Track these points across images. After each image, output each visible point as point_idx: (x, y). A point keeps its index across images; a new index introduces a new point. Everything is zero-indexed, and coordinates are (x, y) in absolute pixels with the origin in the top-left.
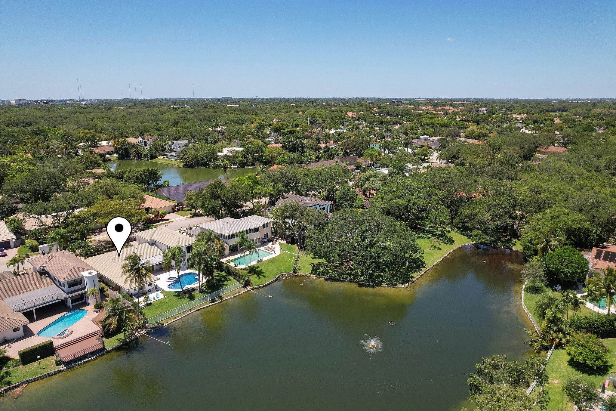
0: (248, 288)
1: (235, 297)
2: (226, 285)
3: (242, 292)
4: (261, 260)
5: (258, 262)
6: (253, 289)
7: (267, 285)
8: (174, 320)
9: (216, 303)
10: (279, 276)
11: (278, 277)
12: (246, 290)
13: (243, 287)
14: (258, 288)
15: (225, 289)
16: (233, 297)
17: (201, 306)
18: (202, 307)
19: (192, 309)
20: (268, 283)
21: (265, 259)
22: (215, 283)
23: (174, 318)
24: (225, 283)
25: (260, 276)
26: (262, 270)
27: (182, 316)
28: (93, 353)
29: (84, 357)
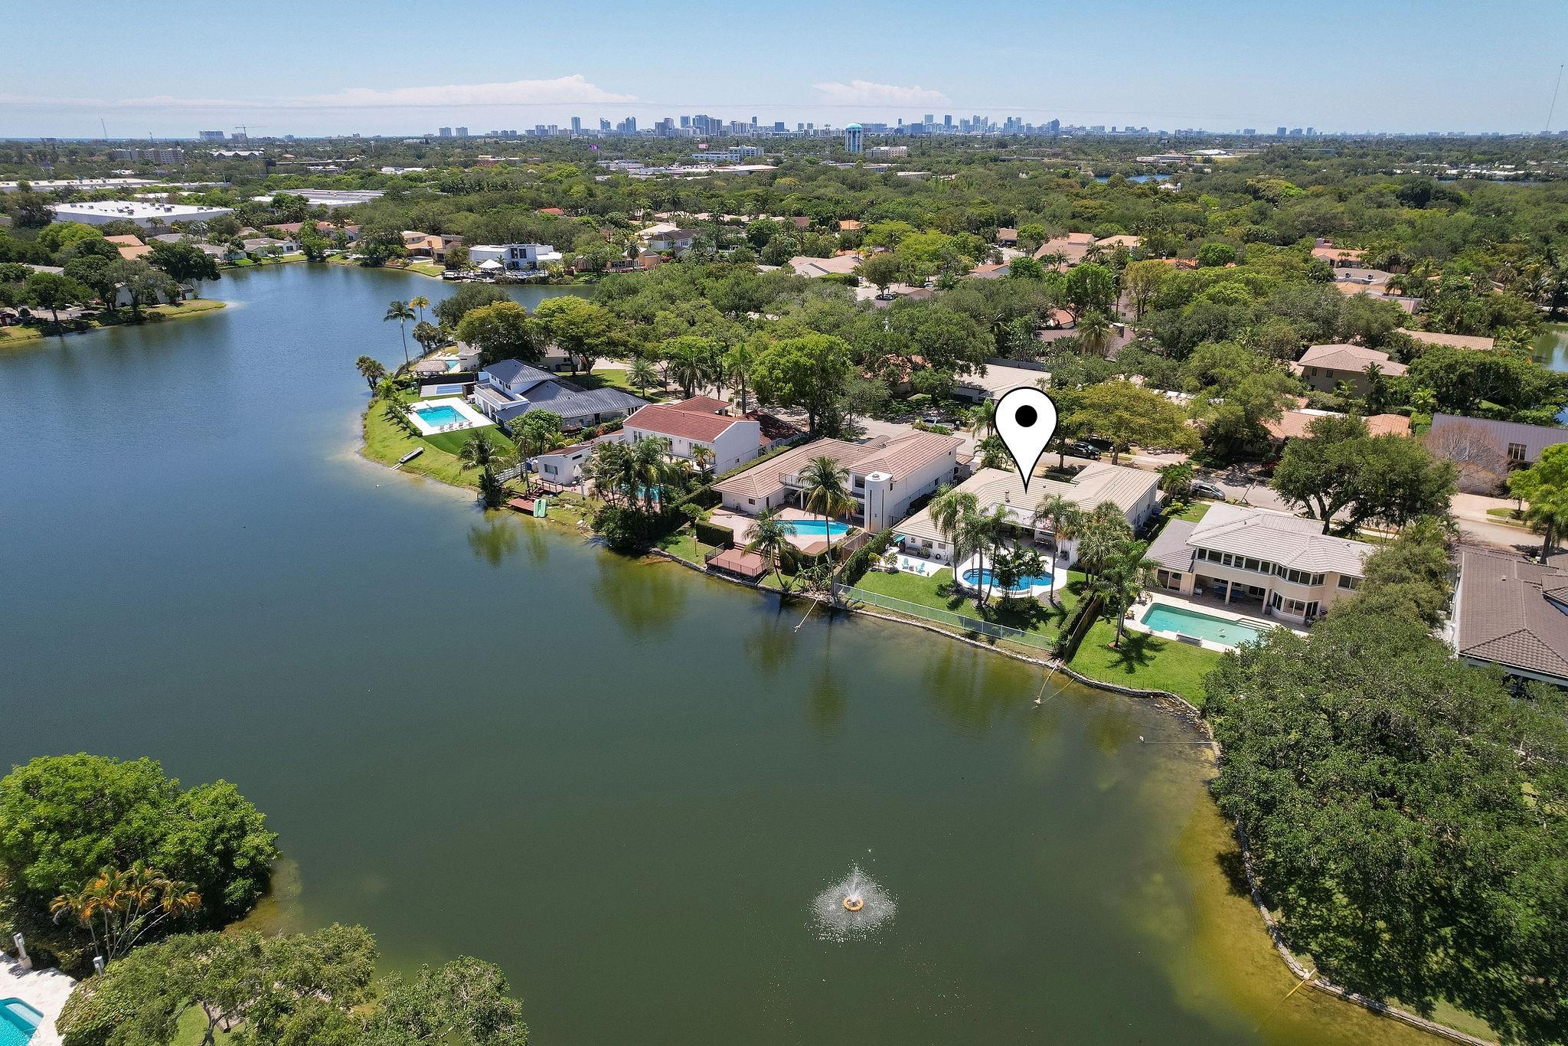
0: (1057, 663)
1: (1012, 658)
2: (1036, 628)
3: (1035, 661)
4: (1196, 642)
5: (1183, 639)
6: (1061, 672)
7: (1098, 687)
9: (969, 641)
10: (1162, 695)
11: (1156, 695)
12: (1049, 663)
13: (1052, 654)
14: (1071, 677)
15: (1023, 635)
16: (1006, 656)
17: (941, 628)
18: (938, 630)
19: (922, 620)
21: (1206, 644)
22: (1023, 612)
23: (881, 610)
24: (1041, 625)
25: (1124, 665)
26: (1152, 659)
27: (894, 618)
28: (742, 576)
29: (731, 573)
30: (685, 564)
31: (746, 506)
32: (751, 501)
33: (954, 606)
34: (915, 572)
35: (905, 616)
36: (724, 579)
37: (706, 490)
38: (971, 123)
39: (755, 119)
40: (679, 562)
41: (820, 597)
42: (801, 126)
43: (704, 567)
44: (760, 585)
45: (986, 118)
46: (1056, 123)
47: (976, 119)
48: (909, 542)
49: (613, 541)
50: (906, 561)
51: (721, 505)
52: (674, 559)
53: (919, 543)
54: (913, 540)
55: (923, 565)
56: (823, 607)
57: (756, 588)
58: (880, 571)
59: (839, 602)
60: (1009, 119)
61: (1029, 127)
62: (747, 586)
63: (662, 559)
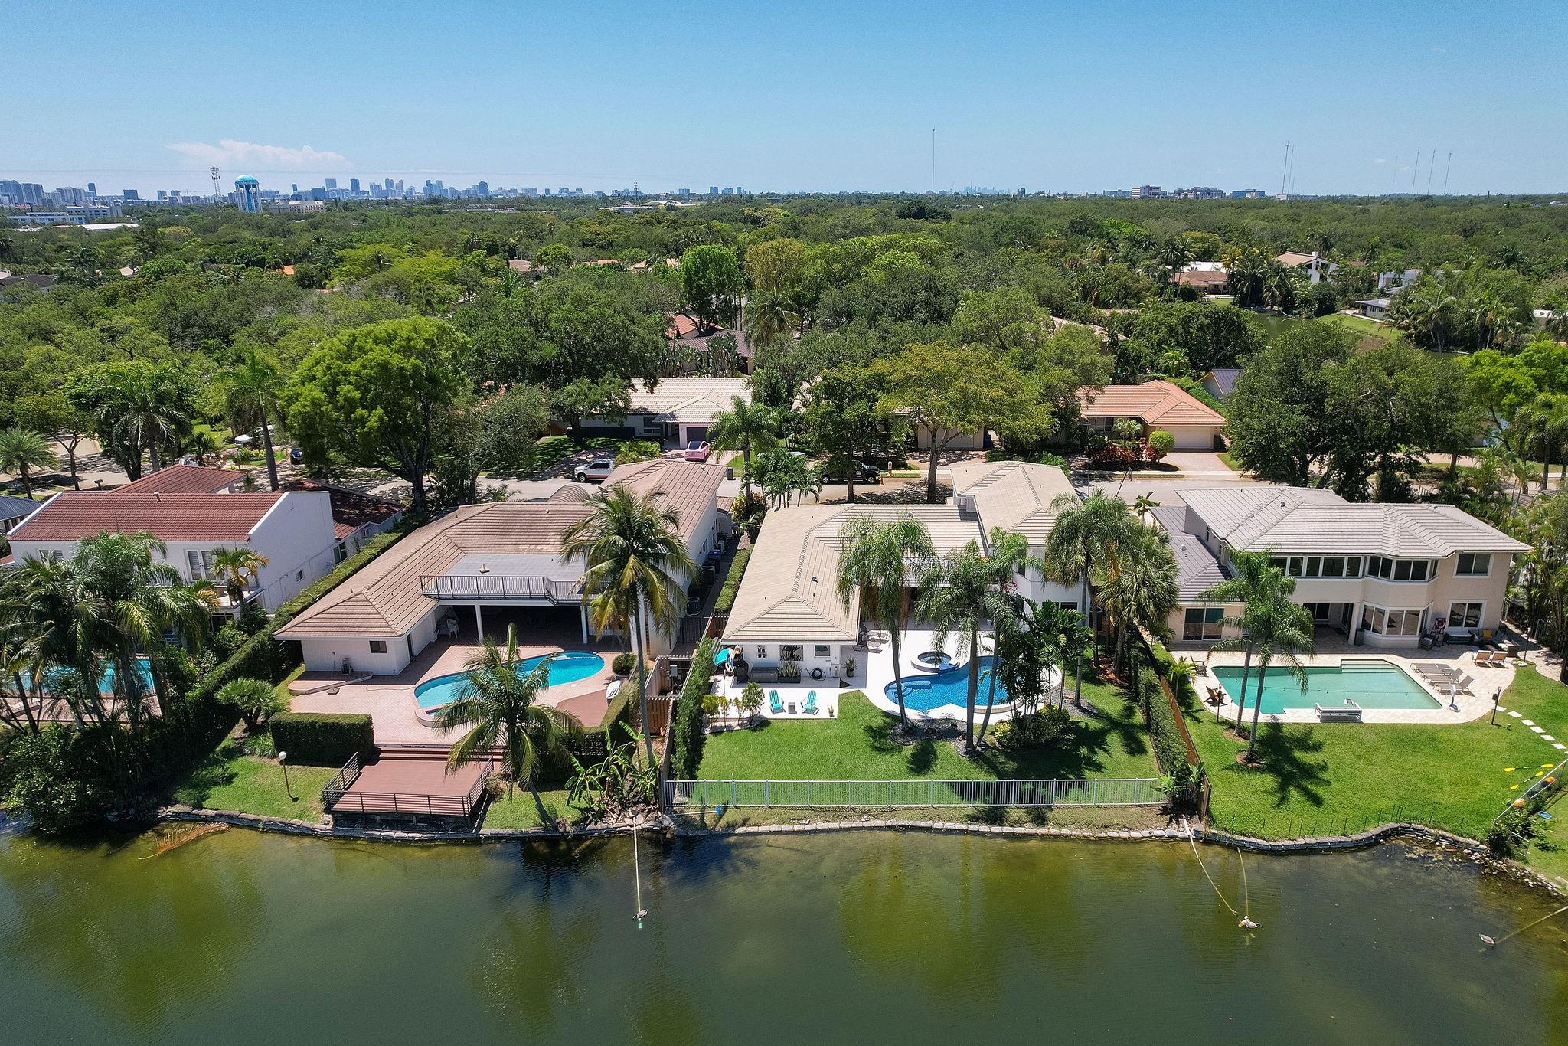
0: (1187, 828)
1: (1098, 841)
2: (1098, 767)
3: (1146, 833)
4: (1353, 717)
5: (1328, 717)
6: (1207, 841)
7: (1291, 851)
8: (775, 828)
9: (995, 829)
10: (1396, 832)
11: (1385, 835)
12: (1173, 830)
13: (1165, 810)
14: (1232, 847)
15: (1085, 788)
16: (1088, 840)
17: (924, 818)
18: (923, 824)
19: (880, 813)
20: (1301, 841)
21: (1368, 716)
22: (1056, 740)
23: (785, 815)
24: (1100, 757)
25: (1294, 794)
26: (1324, 767)
27: (822, 825)
28: (431, 821)
29: (400, 820)
30: (270, 828)
31: (365, 659)
32: (377, 647)
33: (922, 763)
34: (800, 715)
35: (841, 813)
36: (388, 841)
37: (263, 644)
38: (384, 188)
39: (92, 187)
40: (252, 825)
41: (637, 821)
42: (161, 194)
43: (323, 822)
44: (486, 830)
45: (401, 182)
46: (483, 186)
47: (389, 183)
48: (752, 657)
49: (50, 816)
50: (774, 697)
51: (301, 669)
52: (235, 822)
53: (774, 654)
54: (762, 652)
55: (812, 697)
56: (655, 839)
57: (476, 841)
58: (730, 730)
59: (684, 822)
60: (428, 182)
61: (453, 190)
62: (455, 842)
63: (201, 829)
